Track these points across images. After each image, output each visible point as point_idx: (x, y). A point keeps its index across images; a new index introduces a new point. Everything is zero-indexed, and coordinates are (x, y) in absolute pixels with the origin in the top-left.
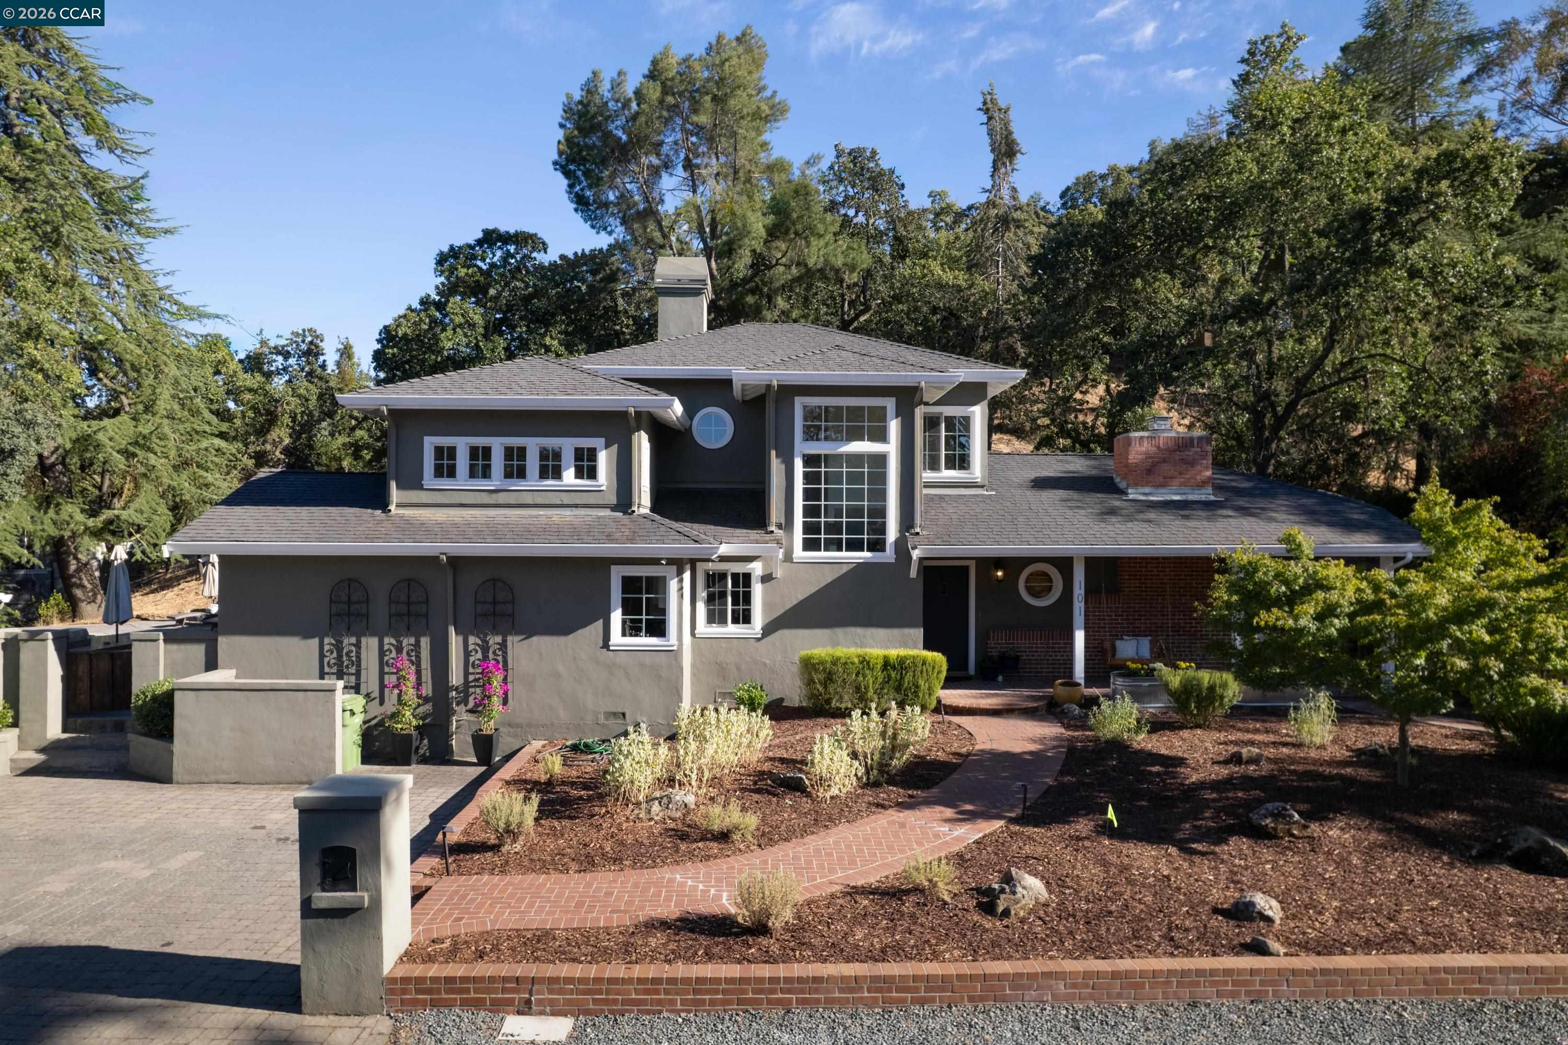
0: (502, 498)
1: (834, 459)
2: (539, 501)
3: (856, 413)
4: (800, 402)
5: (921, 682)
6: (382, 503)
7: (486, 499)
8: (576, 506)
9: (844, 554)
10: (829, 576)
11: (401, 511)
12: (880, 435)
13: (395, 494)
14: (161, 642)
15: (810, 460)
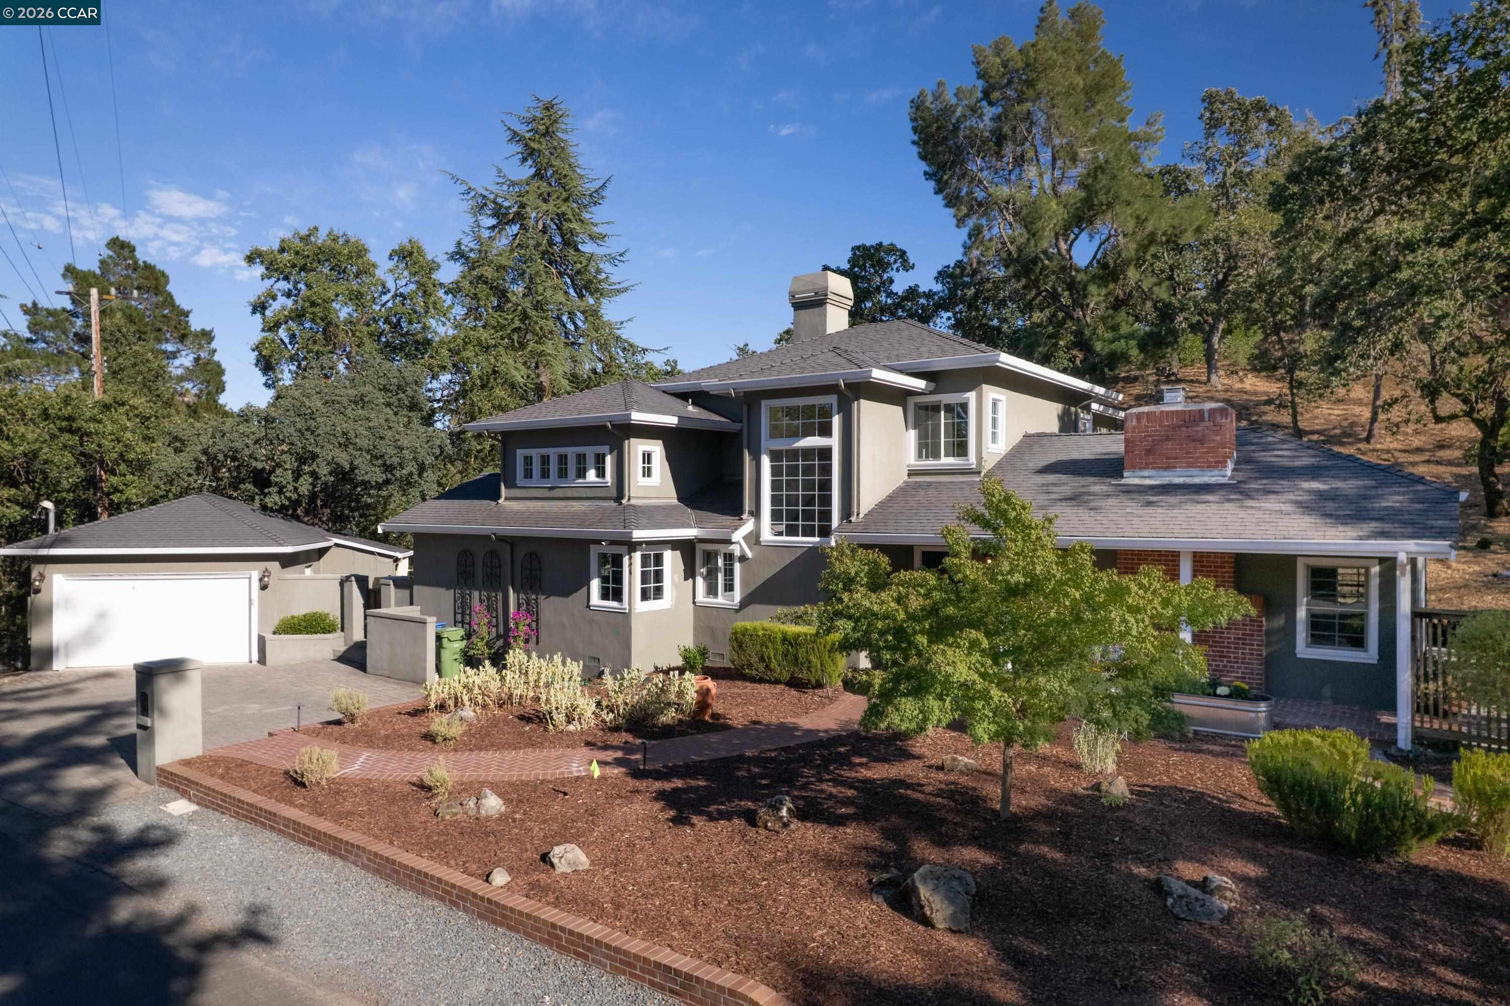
0: (556, 494)
1: (794, 454)
2: (575, 495)
3: (809, 411)
4: (765, 405)
5: (813, 658)
6: (496, 496)
7: (547, 494)
8: (594, 498)
9: (800, 539)
10: (787, 558)
11: (508, 503)
12: (826, 431)
13: (503, 491)
14: (392, 586)
15: (775, 456)
